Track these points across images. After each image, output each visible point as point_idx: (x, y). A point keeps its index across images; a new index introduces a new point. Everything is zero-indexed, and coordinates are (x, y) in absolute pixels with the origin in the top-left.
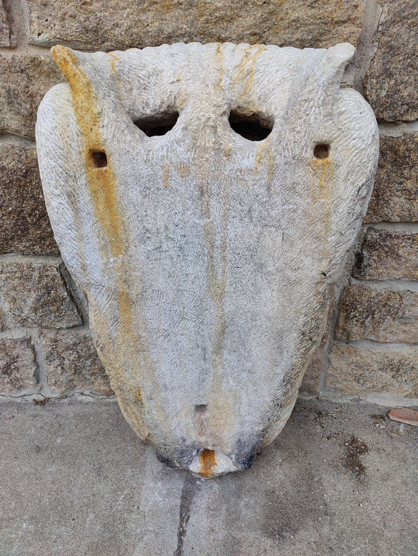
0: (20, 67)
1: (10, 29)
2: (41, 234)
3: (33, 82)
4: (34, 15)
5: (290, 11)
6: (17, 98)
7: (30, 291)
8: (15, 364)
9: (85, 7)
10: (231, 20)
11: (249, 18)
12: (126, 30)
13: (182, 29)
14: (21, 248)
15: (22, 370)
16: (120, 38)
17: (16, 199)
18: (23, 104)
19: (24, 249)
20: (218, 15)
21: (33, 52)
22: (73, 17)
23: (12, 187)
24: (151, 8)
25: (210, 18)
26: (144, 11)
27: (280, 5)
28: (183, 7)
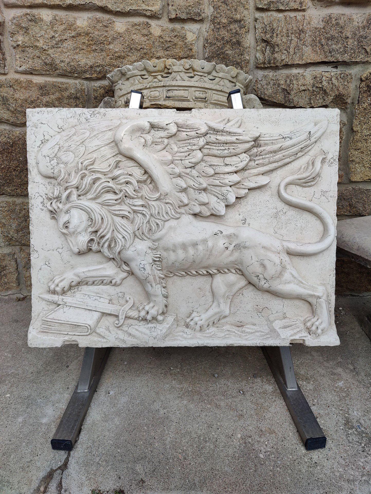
0: (9, 84)
1: (5, 64)
2: (21, 182)
3: (16, 93)
4: (17, 56)
5: (155, 53)
6: (7, 101)
7: (14, 219)
8: (4, 272)
9: (44, 52)
10: (124, 58)
11: (133, 56)
12: (67, 64)
13: (98, 63)
14: (9, 191)
15: (8, 276)
16: (64, 68)
17: (7, 160)
18: (11, 104)
19: (11, 191)
20: (117, 55)
21: (17, 76)
22: (39, 57)
23: (4, 153)
24: (81, 52)
25: (113, 57)
26: (77, 53)
27: (150, 50)
28: (98, 51)
